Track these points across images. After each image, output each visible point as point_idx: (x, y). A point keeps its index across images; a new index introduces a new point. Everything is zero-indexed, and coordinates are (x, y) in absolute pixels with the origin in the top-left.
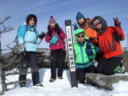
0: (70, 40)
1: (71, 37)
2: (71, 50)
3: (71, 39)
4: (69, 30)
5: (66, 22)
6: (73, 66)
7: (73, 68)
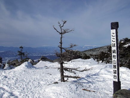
0: (114, 45)
1: (115, 43)
2: (115, 58)
3: (116, 45)
4: (114, 34)
5: (112, 24)
6: (116, 76)
7: (116, 78)
